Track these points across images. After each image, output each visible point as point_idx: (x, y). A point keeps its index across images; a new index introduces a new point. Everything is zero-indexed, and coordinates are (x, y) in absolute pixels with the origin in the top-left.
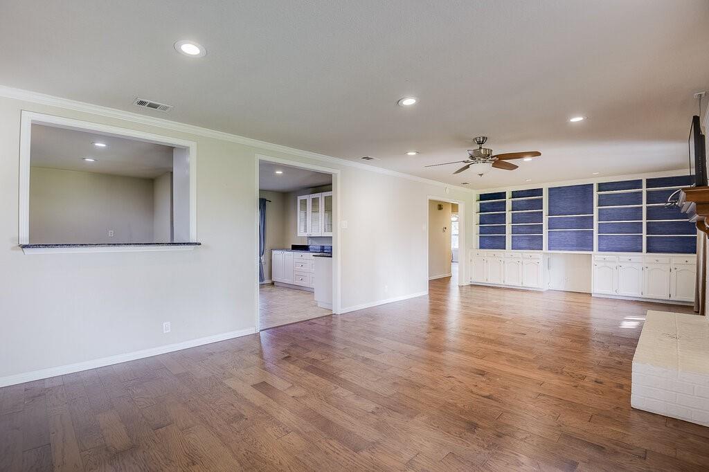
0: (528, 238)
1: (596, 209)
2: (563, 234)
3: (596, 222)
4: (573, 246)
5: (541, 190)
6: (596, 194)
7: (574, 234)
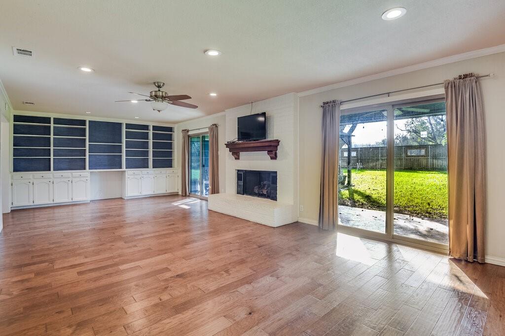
0: (68, 160)
1: (124, 140)
2: (97, 156)
3: (124, 149)
4: (105, 165)
5: (85, 121)
6: (124, 130)
7: (106, 157)
